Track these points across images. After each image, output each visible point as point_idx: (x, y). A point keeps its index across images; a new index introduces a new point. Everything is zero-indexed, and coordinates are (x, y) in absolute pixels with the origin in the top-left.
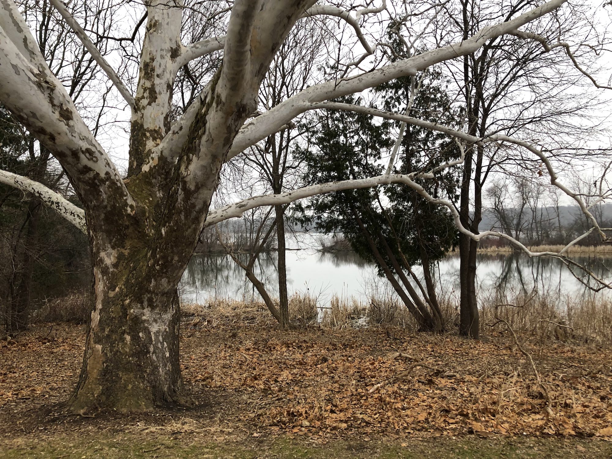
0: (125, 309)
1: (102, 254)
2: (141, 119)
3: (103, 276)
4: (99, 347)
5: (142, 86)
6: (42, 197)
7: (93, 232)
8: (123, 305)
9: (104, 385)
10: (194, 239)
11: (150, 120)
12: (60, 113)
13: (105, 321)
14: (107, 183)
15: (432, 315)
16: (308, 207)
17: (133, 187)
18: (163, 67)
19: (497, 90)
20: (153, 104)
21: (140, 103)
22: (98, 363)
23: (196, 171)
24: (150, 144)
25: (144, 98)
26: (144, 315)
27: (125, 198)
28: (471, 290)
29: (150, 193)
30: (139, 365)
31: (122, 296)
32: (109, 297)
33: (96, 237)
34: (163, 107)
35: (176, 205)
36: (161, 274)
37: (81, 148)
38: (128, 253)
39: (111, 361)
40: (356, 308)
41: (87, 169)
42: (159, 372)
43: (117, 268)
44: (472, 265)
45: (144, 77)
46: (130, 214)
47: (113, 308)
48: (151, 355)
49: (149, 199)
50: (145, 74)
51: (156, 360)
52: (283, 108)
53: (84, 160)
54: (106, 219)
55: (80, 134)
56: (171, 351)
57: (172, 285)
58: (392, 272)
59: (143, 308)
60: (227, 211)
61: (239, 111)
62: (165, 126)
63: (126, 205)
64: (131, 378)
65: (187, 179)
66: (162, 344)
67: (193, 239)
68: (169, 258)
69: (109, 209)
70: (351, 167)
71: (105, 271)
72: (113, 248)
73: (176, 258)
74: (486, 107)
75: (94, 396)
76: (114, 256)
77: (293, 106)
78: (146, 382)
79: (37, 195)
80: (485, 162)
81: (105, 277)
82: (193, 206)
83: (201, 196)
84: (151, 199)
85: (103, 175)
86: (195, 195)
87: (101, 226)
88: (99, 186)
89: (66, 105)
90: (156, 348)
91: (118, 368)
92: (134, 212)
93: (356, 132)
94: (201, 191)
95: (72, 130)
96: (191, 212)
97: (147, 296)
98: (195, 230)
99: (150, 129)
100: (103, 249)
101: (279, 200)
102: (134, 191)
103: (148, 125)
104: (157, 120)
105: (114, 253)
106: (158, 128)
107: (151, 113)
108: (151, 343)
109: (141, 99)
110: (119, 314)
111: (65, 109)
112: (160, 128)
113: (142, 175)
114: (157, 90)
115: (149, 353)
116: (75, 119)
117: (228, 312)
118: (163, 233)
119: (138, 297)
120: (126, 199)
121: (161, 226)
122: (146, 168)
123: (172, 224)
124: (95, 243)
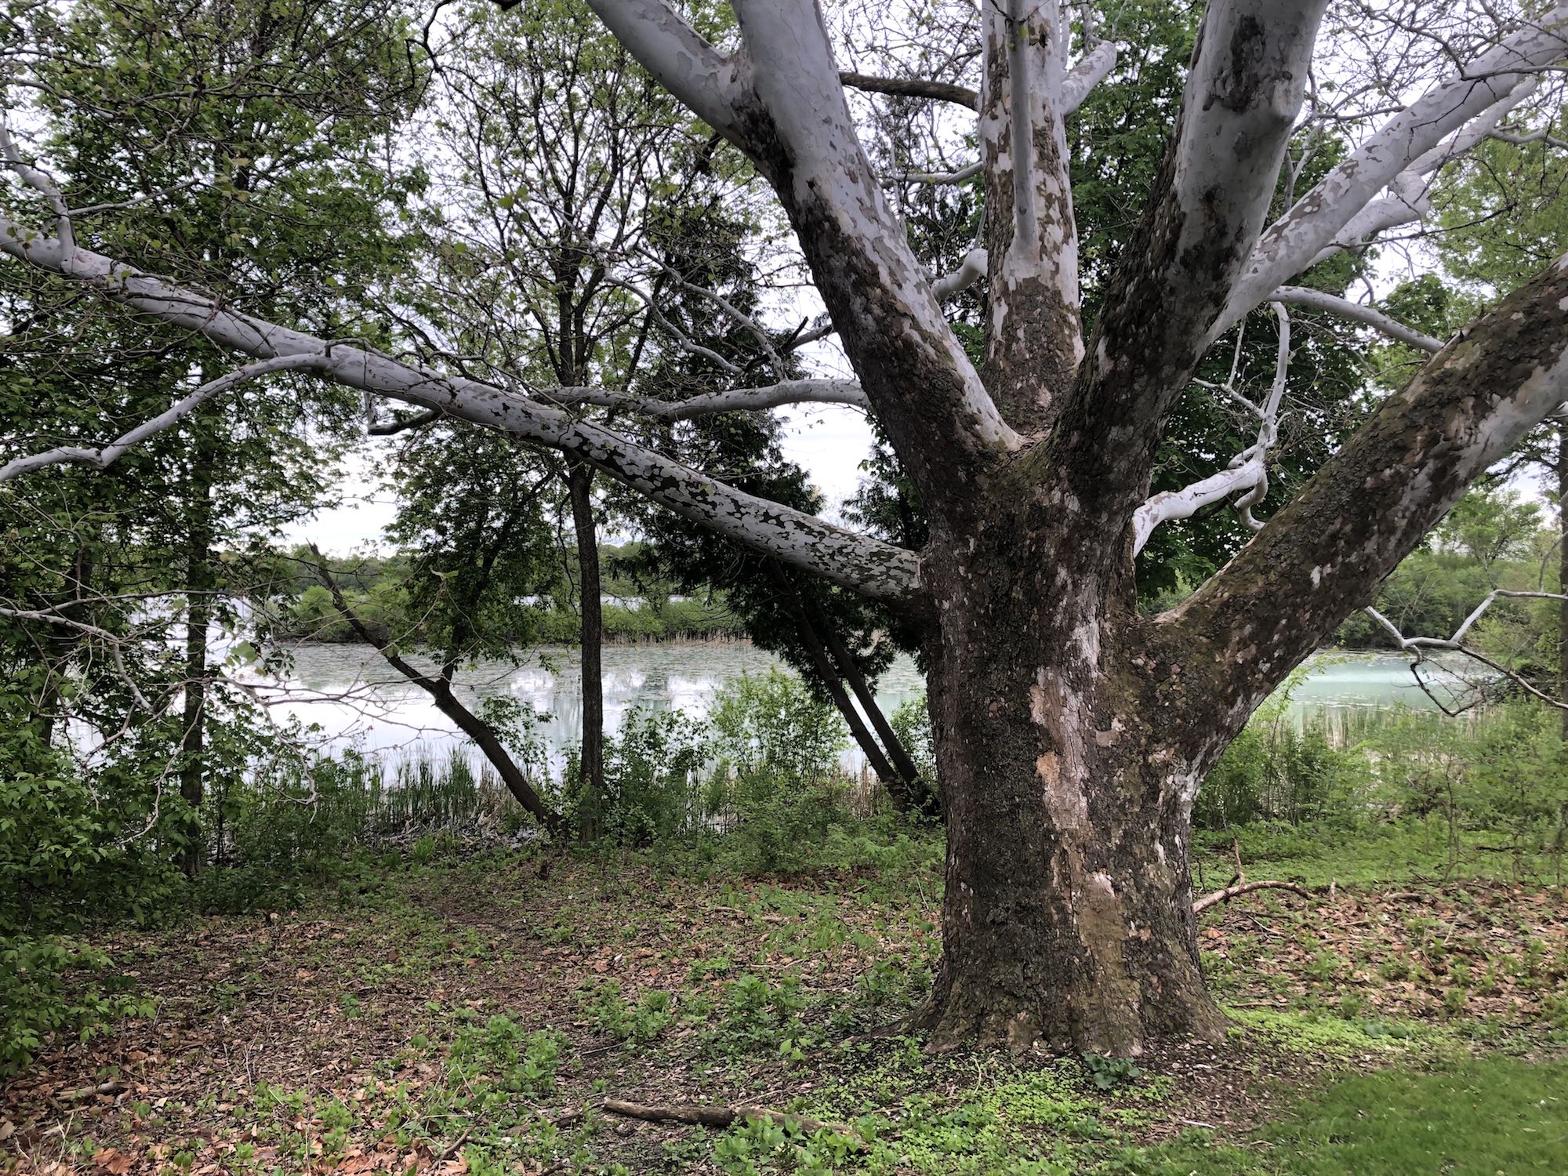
0: (1151, 776)
1: (1079, 632)
2: (1053, 278)
3: (1075, 691)
4: (1102, 879)
5: (1038, 188)
8: (1146, 765)
9: (1143, 976)
13: (1109, 811)
21: (1047, 235)
22: (1112, 921)
25: (1052, 223)
31: (1139, 742)
32: (1100, 748)
39: (1145, 914)
43: (1102, 670)
45: (1038, 166)
47: (1120, 776)
50: (1042, 159)
71: (1084, 679)
76: (1098, 640)
81: (1081, 694)
105: (1097, 630)
109: (1046, 223)
110: (1137, 789)
118: (1316, 581)
124: (1065, 601)
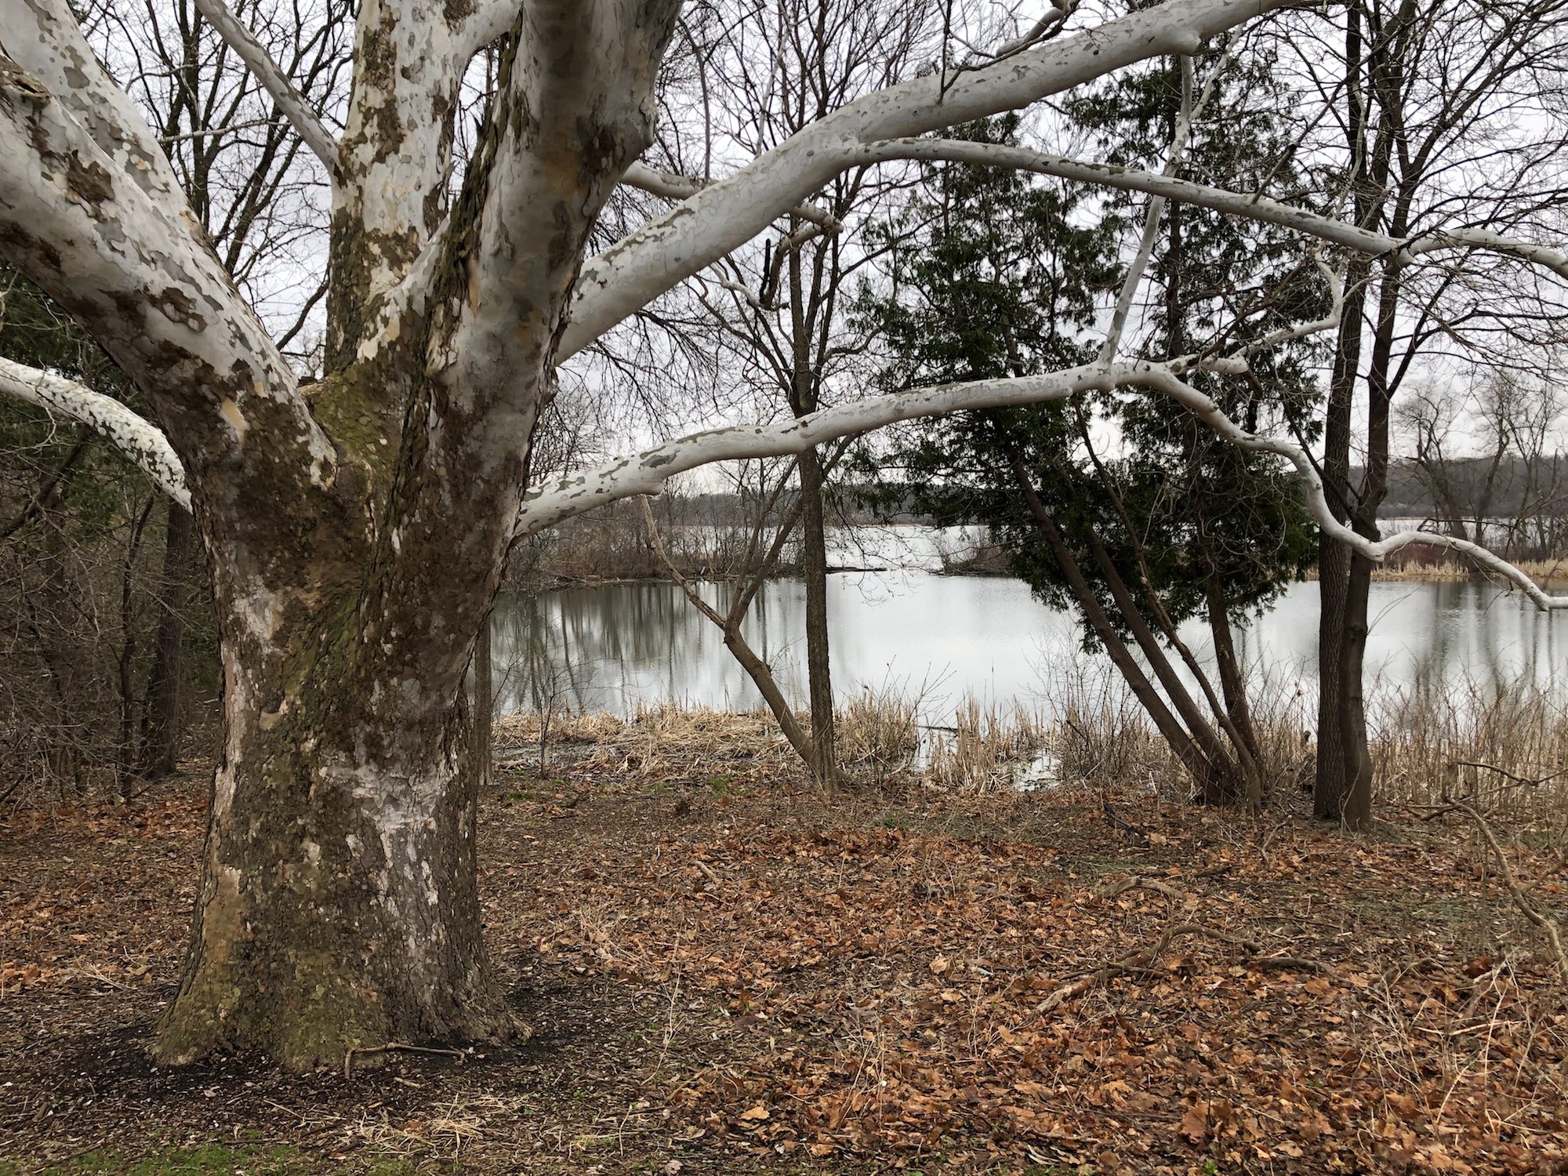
0: (303, 767)
1: (241, 605)
2: (356, 205)
3: (245, 669)
4: (234, 874)
5: (359, 104)
6: (115, 436)
7: (211, 541)
8: (298, 754)
9: (248, 983)
10: (489, 564)
11: (382, 206)
12: (69, 180)
13: (250, 801)
14: (240, 394)
15: (1234, 760)
16: (888, 460)
17: (332, 408)
18: (420, 45)
19: (1447, 107)
20: (391, 159)
21: (353, 157)
22: (230, 919)
23: (474, 353)
24: (382, 277)
25: (365, 142)
26: (358, 785)
27: (300, 439)
28: (1352, 694)
29: (379, 423)
30: (347, 930)
31: (293, 729)
32: (260, 731)
33: (221, 555)
34: (422, 166)
35: (426, 460)
36: (399, 668)
37: (146, 288)
38: (318, 601)
39: (266, 916)
40: (1025, 731)
41: (173, 354)
42: (406, 948)
43: (283, 646)
44: (1356, 623)
45: (365, 81)
46: (319, 488)
47: (270, 764)
48: (381, 899)
49: (377, 443)
50: (367, 69)
51: (397, 914)
52: (781, 161)
53: (163, 326)
54: (245, 501)
55: (139, 246)
56: (442, 887)
57: (434, 697)
58: (1123, 638)
59: (356, 766)
60: (614, 475)
61: (589, 148)
62: (427, 225)
63: (308, 459)
64: (322, 968)
65: (450, 378)
66: (416, 866)
67: (485, 562)
68: (419, 621)
69: (250, 472)
70: (1013, 348)
71: (249, 654)
72: (271, 586)
73: (438, 621)
74: (1411, 160)
75: (217, 1017)
76: (275, 612)
77: (811, 154)
78: (366, 979)
79: (102, 431)
80: (1404, 323)
81: (250, 672)
82: (474, 462)
83: (496, 432)
84: (384, 442)
85: (224, 371)
86: (477, 429)
87: (230, 524)
88: (213, 403)
89: (88, 153)
90: (396, 878)
91: (285, 938)
92: (330, 481)
93: (1027, 248)
94: (493, 416)
95: (113, 231)
96: (468, 482)
97: (362, 729)
98: (488, 537)
99: (383, 232)
100: (243, 590)
101: (770, 443)
102: (334, 420)
103: (378, 220)
104: (404, 206)
105: (275, 602)
106: (406, 230)
107: (386, 184)
108: (383, 867)
109: (357, 143)
110: (286, 779)
111: (86, 165)
112: (412, 229)
113: (358, 372)
114: (403, 115)
115: (376, 894)
116: (120, 197)
117: (684, 737)
118: (397, 546)
119: (339, 733)
120: (307, 443)
121: (390, 526)
122: (367, 350)
123: (417, 518)
124: (218, 572)
